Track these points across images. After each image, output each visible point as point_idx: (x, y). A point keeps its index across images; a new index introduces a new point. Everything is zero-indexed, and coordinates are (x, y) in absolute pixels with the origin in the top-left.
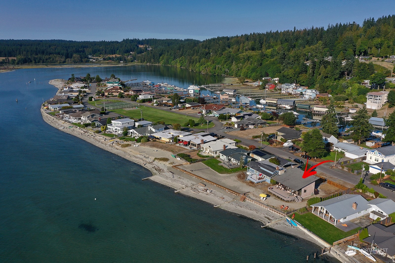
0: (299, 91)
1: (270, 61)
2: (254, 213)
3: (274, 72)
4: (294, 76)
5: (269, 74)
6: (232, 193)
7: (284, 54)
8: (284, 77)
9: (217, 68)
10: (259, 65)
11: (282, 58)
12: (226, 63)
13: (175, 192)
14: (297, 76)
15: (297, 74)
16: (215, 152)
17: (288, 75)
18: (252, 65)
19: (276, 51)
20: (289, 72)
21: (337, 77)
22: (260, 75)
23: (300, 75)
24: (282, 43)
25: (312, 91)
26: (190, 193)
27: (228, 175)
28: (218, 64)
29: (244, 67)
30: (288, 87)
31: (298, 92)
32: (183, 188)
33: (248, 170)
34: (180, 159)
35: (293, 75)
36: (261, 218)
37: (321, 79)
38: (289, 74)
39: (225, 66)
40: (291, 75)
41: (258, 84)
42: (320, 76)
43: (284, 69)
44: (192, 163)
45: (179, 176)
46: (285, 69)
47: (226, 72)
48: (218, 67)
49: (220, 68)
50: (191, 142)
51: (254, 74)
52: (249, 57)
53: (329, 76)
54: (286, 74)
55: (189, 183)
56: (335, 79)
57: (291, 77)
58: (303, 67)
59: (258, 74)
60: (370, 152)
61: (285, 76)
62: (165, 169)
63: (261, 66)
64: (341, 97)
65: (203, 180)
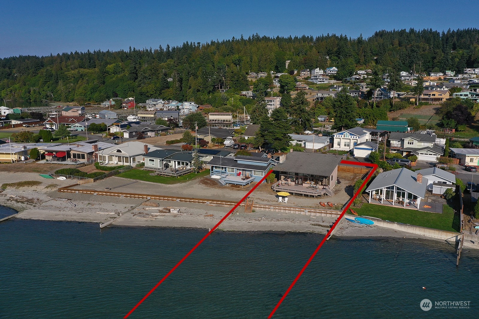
0: (174, 105)
1: (117, 77)
2: (287, 223)
3: (125, 91)
4: (155, 93)
5: (118, 93)
6: (220, 204)
7: (135, 68)
8: (141, 95)
9: (32, 91)
10: (101, 83)
11: (134, 73)
12: (47, 84)
13: (101, 226)
14: (159, 93)
15: (158, 90)
16: (131, 159)
17: (147, 92)
18: (90, 84)
19: (120, 67)
20: (149, 87)
21: (211, 90)
22: (105, 95)
23: (163, 91)
24: (122, 61)
25: (191, 104)
26: (136, 222)
27: (184, 184)
28: (34, 85)
29: (77, 87)
30: (155, 103)
31: (172, 107)
32: (115, 218)
33: (211, 172)
34: (65, 178)
35: (153, 92)
36: (307, 227)
37: (193, 93)
38: (149, 91)
39: (45, 88)
40: (152, 92)
41: (109, 103)
42: (191, 90)
43: (140, 84)
44: (97, 179)
45: (87, 202)
46: (142, 85)
47: (48, 96)
48: (34, 91)
49: (37, 91)
50: (72, 153)
51: (96, 95)
52: (83, 75)
53: (201, 89)
54: (144, 90)
55: (121, 207)
56: (209, 93)
57: (152, 95)
58: (164, 83)
59: (102, 94)
60: (338, 135)
61: (143, 93)
62: (43, 197)
63: (104, 84)
64: (227, 108)
65: (145, 197)
